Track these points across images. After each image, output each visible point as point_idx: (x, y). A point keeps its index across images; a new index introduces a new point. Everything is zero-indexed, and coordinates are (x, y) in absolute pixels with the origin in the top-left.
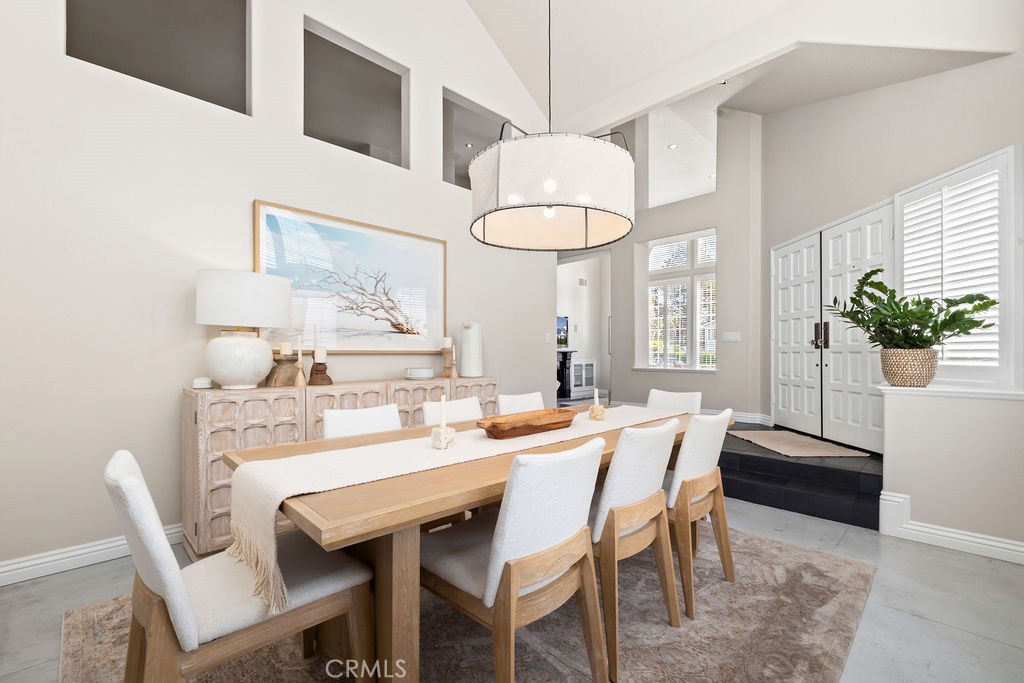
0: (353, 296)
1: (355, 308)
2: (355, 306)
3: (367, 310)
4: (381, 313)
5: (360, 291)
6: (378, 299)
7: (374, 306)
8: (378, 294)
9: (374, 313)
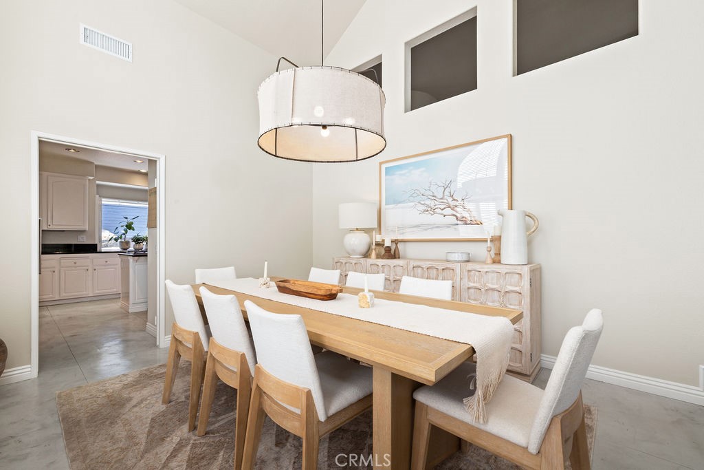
0: (428, 202)
1: (430, 210)
2: (429, 209)
3: (437, 210)
4: (448, 211)
5: (433, 198)
6: (445, 201)
7: (442, 207)
8: (446, 197)
9: (442, 212)
